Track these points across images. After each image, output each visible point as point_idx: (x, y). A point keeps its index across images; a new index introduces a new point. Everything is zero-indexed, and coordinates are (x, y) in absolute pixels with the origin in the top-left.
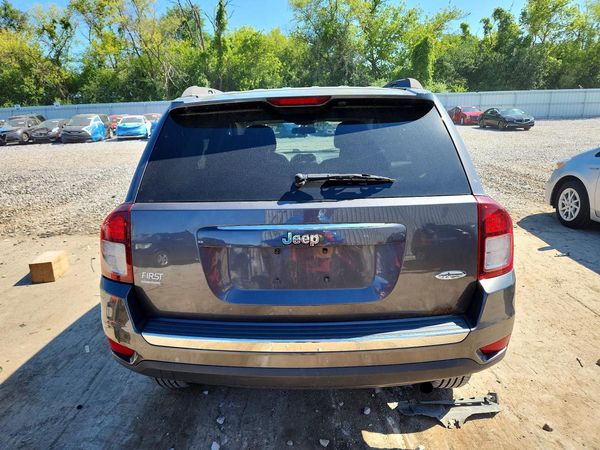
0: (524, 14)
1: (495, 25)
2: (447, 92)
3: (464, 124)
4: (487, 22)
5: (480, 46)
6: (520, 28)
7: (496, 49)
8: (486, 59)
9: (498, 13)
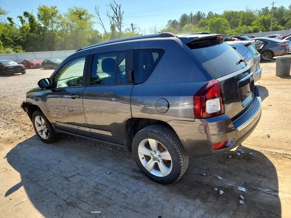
0: (39, 16)
1: (27, 20)
2: (14, 53)
3: (33, 68)
4: (21, 18)
5: (22, 30)
6: (38, 22)
7: (31, 31)
8: (28, 36)
9: (26, 14)
